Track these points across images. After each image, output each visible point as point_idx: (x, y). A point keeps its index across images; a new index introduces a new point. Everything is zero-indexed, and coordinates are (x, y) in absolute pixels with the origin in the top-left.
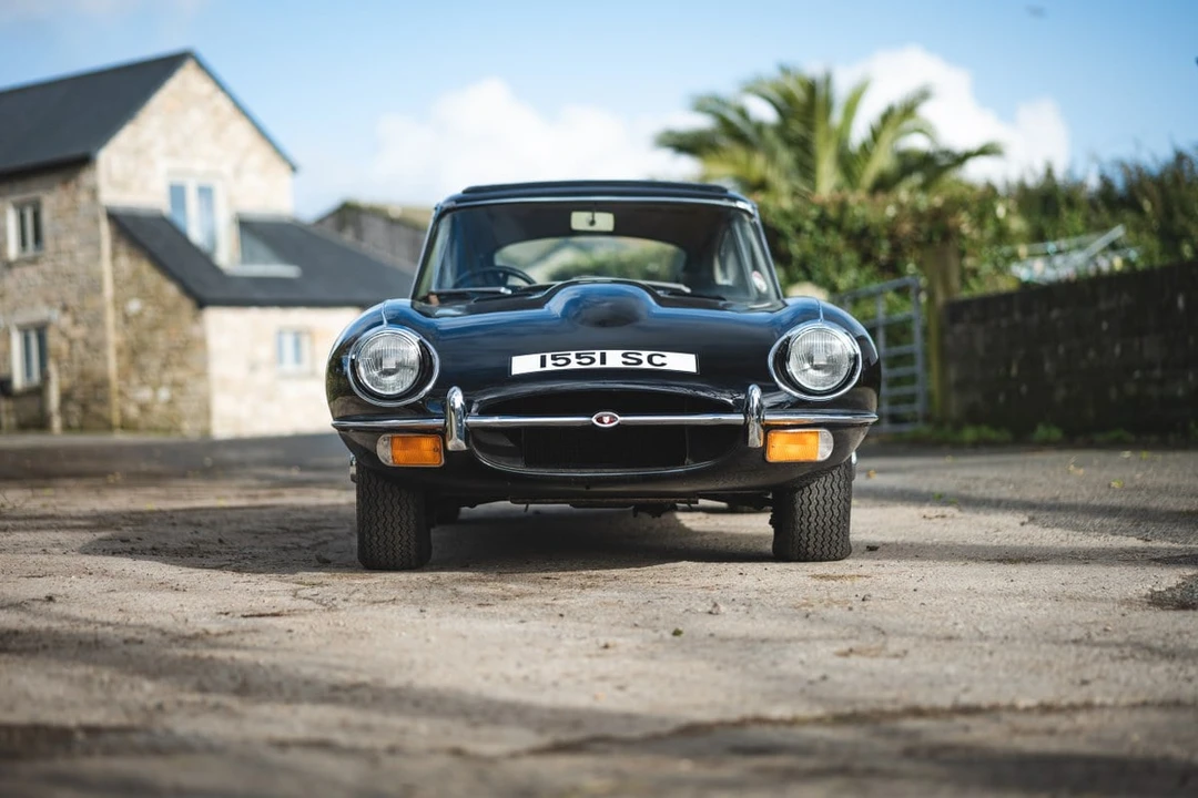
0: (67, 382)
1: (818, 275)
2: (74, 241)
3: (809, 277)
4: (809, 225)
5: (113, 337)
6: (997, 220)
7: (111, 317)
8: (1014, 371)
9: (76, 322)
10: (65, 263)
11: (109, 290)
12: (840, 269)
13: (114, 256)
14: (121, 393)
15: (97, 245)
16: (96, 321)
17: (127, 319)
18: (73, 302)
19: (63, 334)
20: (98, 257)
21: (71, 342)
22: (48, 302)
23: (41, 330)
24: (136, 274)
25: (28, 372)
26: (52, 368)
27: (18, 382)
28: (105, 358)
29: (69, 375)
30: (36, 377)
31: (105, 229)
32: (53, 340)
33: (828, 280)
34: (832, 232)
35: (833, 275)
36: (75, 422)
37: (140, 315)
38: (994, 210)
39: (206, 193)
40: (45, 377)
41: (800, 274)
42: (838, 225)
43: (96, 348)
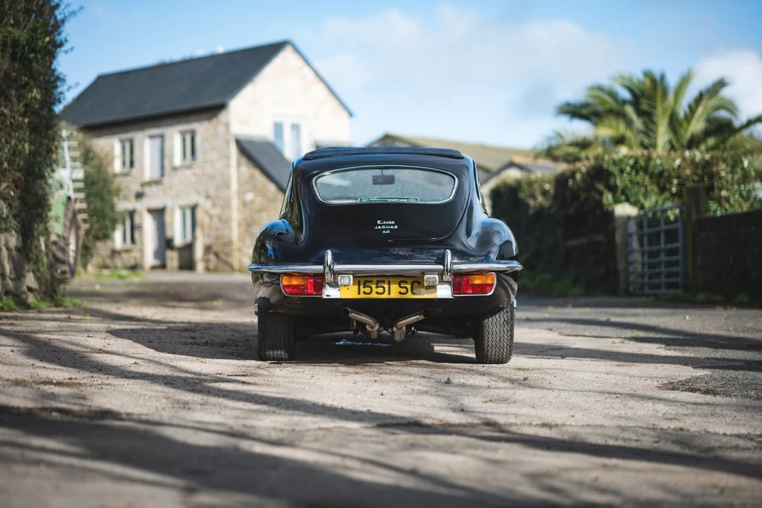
0: (208, 241)
1: (632, 199)
2: (214, 155)
3: (628, 200)
4: (628, 169)
5: (236, 215)
6: (743, 169)
7: (235, 203)
8: (731, 261)
9: (214, 205)
10: (209, 169)
11: (234, 186)
12: (646, 195)
13: (239, 165)
14: (240, 250)
15: (227, 157)
16: (226, 206)
17: (245, 204)
18: (213, 193)
19: (206, 212)
20: (228, 166)
21: (211, 217)
22: (198, 192)
23: (194, 209)
24: (252, 177)
25: (184, 236)
26: (199, 233)
27: (178, 241)
28: (230, 228)
29: (209, 236)
30: (189, 238)
31: (233, 149)
32: (200, 215)
33: (639, 201)
34: (641, 174)
35: (642, 199)
36: (212, 266)
37: (252, 202)
38: (742, 162)
39: (296, 127)
40: (194, 238)
41: (623, 198)
42: (645, 170)
43: (225, 221)
